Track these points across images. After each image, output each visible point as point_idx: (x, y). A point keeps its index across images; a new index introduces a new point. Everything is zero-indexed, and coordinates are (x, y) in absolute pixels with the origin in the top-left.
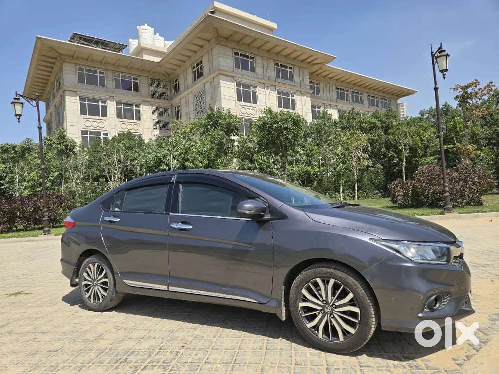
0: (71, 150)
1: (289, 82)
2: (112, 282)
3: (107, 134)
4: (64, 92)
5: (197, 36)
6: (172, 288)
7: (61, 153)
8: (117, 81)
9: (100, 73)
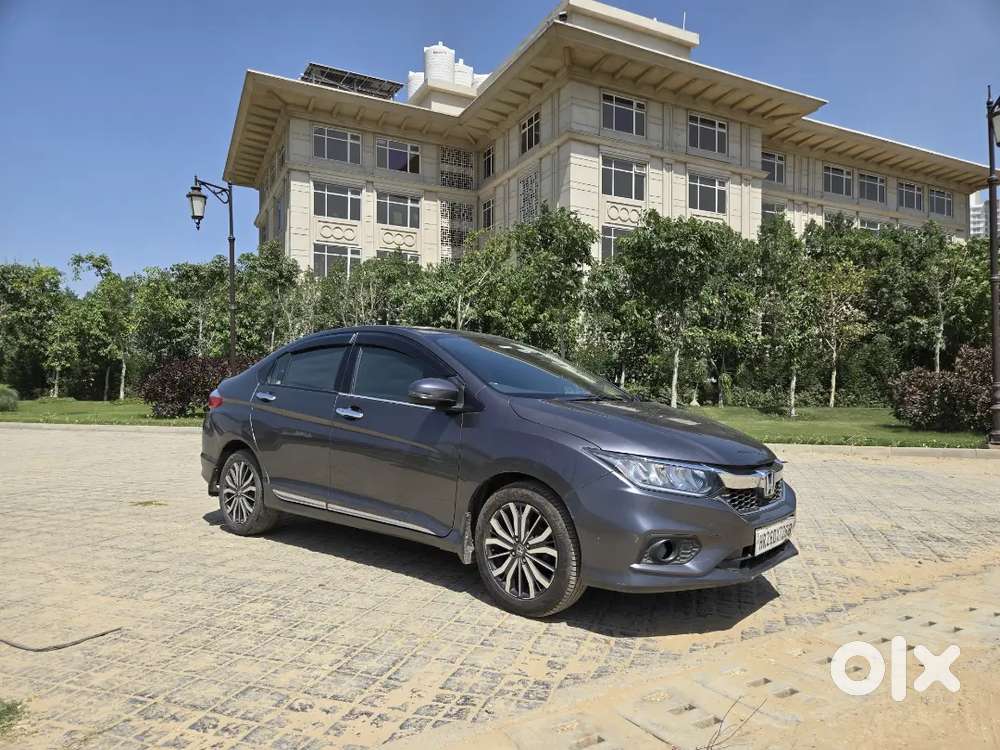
0: (289, 279)
1: (716, 154)
2: (260, 493)
3: (357, 252)
4: (288, 173)
5: (533, 64)
6: (332, 507)
7: (272, 284)
8: (381, 153)
9: (353, 137)
